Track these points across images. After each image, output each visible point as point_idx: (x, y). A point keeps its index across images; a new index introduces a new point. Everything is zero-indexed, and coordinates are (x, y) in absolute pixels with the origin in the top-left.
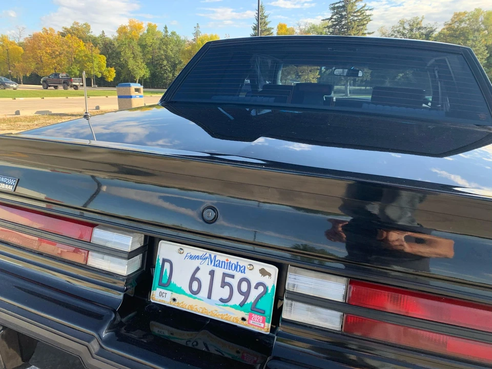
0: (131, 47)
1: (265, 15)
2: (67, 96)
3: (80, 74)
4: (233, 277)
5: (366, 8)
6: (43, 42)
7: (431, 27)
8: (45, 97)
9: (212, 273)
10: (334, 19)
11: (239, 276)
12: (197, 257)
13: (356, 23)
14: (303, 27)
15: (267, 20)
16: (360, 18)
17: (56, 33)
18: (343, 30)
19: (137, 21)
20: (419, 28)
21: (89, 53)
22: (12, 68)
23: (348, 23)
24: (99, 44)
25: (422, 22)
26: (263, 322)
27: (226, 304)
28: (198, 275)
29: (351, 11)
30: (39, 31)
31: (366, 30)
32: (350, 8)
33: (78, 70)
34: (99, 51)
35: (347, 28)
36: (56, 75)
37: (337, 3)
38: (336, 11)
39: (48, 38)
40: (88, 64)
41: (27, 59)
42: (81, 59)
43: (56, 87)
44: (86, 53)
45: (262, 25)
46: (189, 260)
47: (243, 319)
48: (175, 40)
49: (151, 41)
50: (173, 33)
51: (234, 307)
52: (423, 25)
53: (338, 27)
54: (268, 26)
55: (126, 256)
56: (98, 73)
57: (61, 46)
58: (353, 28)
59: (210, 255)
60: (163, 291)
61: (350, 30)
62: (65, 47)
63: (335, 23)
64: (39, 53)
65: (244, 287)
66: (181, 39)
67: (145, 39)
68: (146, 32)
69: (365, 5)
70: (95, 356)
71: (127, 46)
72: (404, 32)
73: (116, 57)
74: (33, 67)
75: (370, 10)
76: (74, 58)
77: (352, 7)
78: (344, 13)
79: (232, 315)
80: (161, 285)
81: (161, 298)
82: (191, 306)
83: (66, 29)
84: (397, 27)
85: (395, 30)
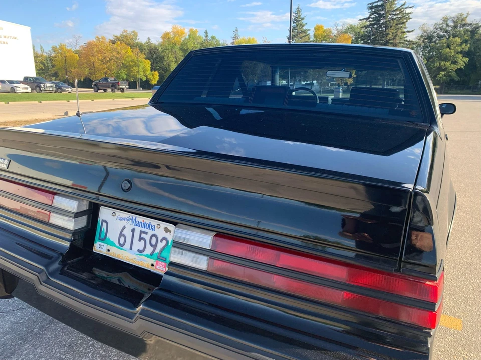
0: (174, 51)
1: (301, 17)
2: (114, 98)
3: (127, 78)
4: (146, 233)
5: (405, 7)
6: (95, 49)
7: (477, 24)
8: (95, 99)
9: (133, 231)
10: (371, 18)
11: (151, 233)
12: (124, 219)
13: (395, 21)
14: (340, 28)
15: (304, 22)
16: (399, 16)
17: (107, 41)
18: (381, 29)
19: (180, 27)
20: (464, 25)
21: (135, 58)
22: (68, 74)
23: (386, 22)
24: (145, 50)
25: (468, 18)
26: (165, 268)
27: (142, 254)
28: (124, 233)
29: (390, 10)
30: (92, 39)
31: (405, 28)
32: (389, 7)
33: (126, 74)
34: (144, 57)
35: (386, 28)
36: (106, 79)
37: (375, 3)
38: (374, 10)
39: (100, 45)
40: (134, 68)
41: (81, 65)
42: (128, 64)
43: (105, 91)
44: (133, 59)
45: (298, 27)
46: (119, 221)
47: (153, 265)
48: (215, 44)
49: (192, 46)
50: (213, 38)
51: (146, 256)
52: (468, 21)
53: (376, 27)
54: (304, 28)
55: (73, 216)
56: (143, 77)
57: (111, 53)
58: (391, 27)
59: (132, 218)
60: (101, 244)
61: (388, 29)
62: (115, 54)
63: (373, 23)
64: (92, 60)
65: (154, 241)
66: (220, 43)
67: (187, 43)
68: (188, 37)
69: (405, 3)
70: (42, 283)
71: (170, 51)
72: (447, 29)
73: (160, 61)
74: (86, 72)
75: (410, 8)
76: (122, 64)
77: (391, 6)
78: (382, 13)
79: (144, 262)
80: (101, 240)
81: (100, 250)
82: (119, 255)
83: (116, 37)
84: (440, 25)
85: (438, 27)
